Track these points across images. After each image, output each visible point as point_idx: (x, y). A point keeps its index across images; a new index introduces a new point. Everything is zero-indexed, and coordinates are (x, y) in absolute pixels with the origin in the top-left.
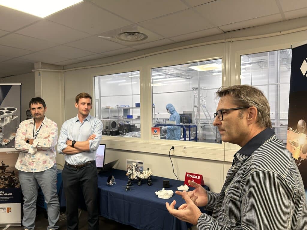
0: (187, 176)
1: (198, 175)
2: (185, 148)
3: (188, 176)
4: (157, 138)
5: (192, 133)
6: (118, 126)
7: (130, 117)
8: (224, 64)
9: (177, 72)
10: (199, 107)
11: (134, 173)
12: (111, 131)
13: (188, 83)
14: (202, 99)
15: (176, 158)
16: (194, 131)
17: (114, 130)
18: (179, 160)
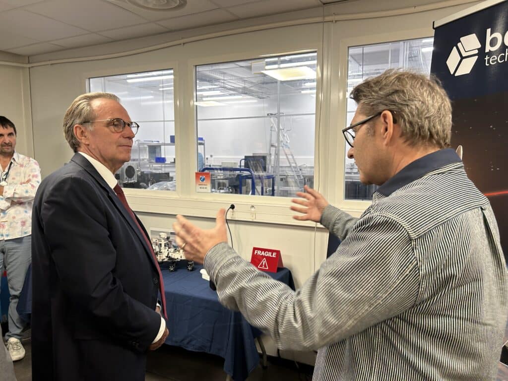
0: (256, 252)
1: (272, 251)
2: (253, 206)
3: (257, 254)
4: (204, 190)
5: (266, 189)
6: (138, 175)
7: (161, 160)
8: (320, 68)
9: (243, 85)
10: (279, 147)
11: (163, 250)
12: (125, 182)
13: (262, 105)
14: (284, 133)
15: (238, 224)
16: (269, 187)
17: (130, 182)
18: (242, 227)
